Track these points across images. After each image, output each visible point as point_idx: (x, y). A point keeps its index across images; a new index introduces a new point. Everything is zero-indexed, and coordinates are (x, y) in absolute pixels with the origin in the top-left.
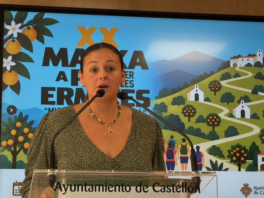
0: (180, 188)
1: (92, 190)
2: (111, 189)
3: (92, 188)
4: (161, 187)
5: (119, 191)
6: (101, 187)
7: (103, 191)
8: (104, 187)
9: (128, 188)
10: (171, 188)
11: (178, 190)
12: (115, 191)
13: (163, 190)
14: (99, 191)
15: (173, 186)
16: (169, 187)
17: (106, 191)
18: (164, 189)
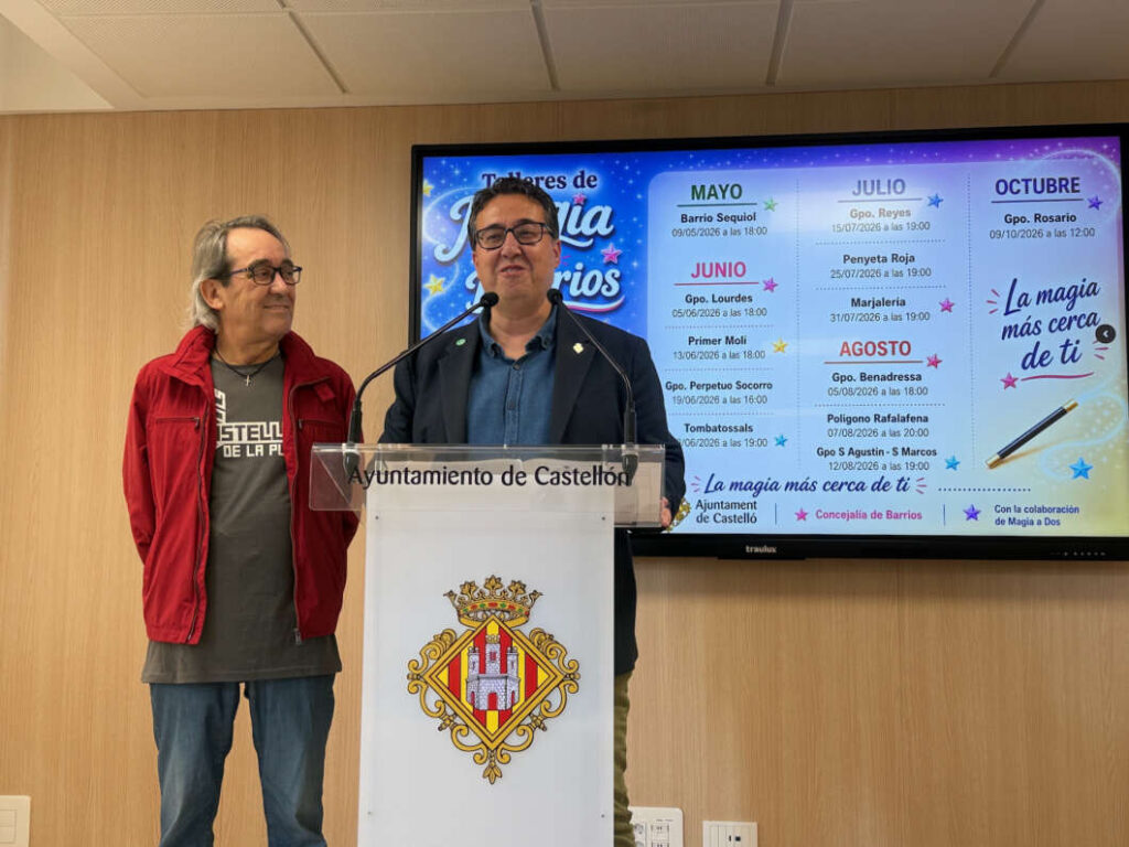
0: (589, 475)
1: (419, 482)
2: (454, 480)
3: (419, 477)
4: (552, 474)
5: (470, 483)
6: (436, 476)
7: (439, 482)
8: (442, 477)
9: (487, 478)
10: (572, 477)
11: (586, 480)
12: (463, 483)
13: (555, 481)
14: (432, 482)
15: (575, 472)
16: (567, 475)
17: (445, 482)
18: (558, 478)
